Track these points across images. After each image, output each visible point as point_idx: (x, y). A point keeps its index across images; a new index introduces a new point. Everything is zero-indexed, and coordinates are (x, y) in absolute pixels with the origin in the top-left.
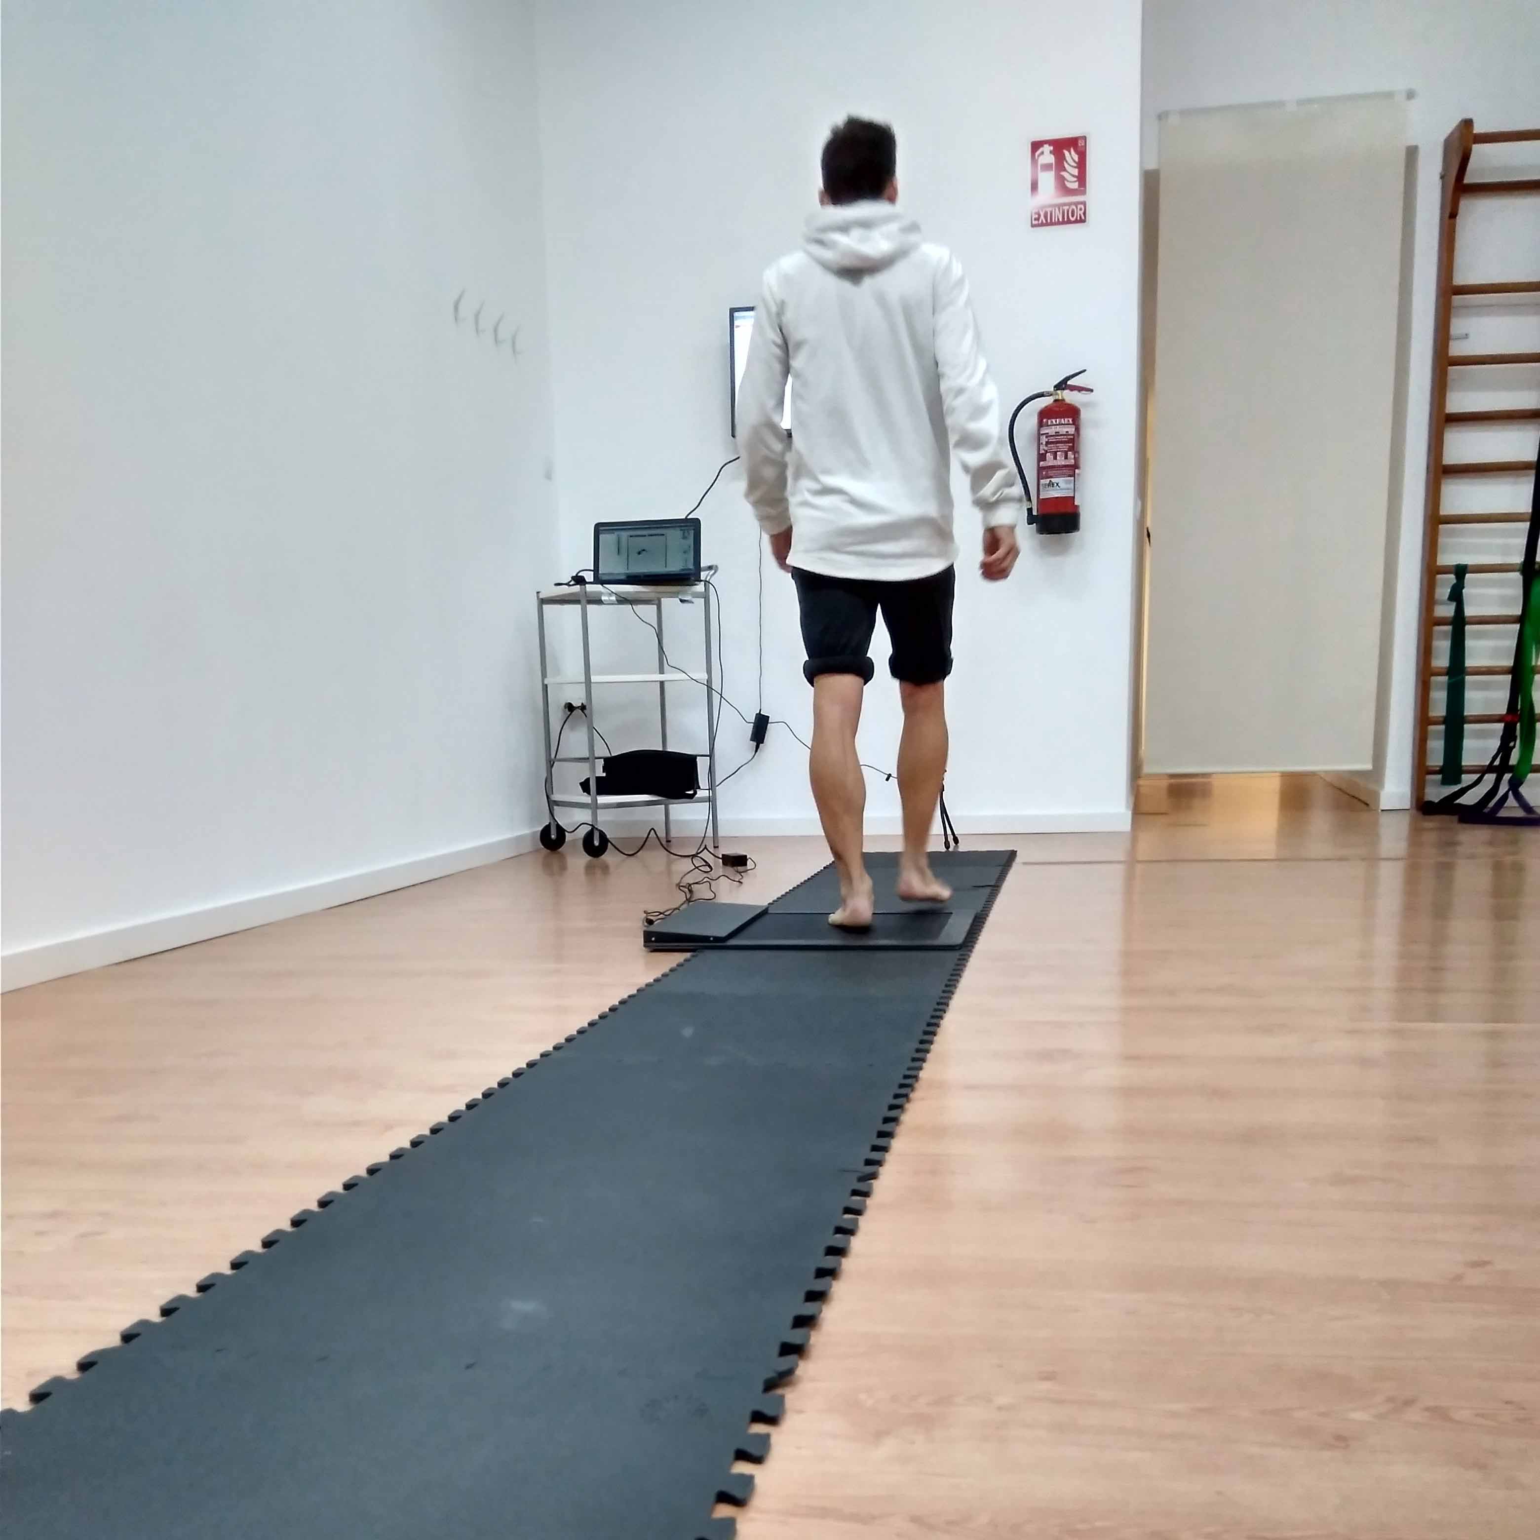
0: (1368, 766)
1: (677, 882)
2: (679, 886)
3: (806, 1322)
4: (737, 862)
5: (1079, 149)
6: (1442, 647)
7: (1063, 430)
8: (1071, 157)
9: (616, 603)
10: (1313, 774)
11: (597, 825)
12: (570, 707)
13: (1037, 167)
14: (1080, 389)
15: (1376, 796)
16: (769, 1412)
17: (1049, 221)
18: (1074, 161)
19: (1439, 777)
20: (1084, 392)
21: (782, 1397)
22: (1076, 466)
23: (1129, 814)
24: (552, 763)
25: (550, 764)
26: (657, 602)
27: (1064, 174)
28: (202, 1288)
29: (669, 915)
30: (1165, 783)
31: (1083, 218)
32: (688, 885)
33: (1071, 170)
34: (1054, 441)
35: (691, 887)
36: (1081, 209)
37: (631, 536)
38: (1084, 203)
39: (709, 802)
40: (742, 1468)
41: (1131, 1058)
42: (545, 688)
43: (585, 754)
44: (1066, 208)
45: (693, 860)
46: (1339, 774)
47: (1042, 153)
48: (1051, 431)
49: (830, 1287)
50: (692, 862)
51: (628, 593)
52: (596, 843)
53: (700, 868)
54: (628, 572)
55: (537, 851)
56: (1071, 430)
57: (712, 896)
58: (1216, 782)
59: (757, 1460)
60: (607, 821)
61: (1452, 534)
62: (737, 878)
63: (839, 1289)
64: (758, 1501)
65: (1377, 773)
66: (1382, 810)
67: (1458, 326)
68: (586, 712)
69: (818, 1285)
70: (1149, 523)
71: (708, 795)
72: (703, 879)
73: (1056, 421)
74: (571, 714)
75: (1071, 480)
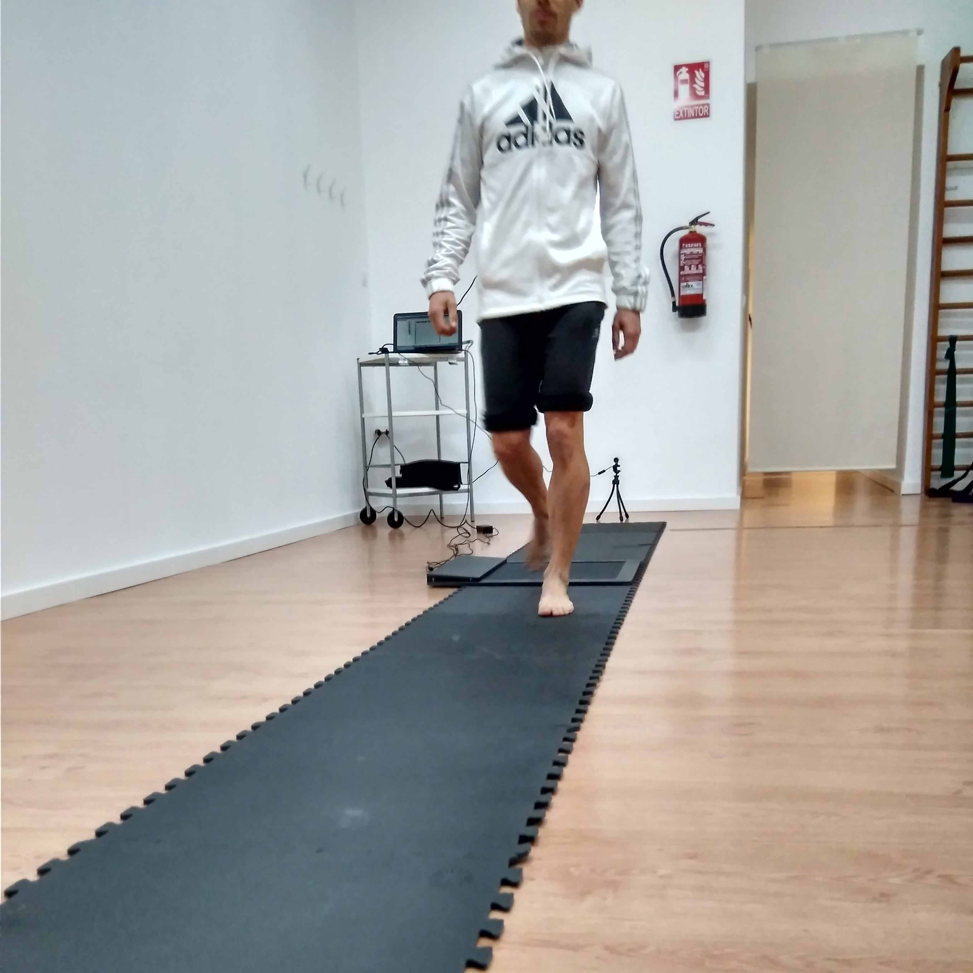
0: (893, 466)
1: (448, 543)
2: (449, 546)
3: (536, 822)
4: (486, 531)
5: (705, 70)
6: (941, 389)
7: (695, 251)
8: (700, 75)
9: (408, 365)
10: (856, 472)
11: (396, 507)
12: (379, 433)
13: (678, 80)
14: (706, 224)
15: (899, 485)
16: (512, 879)
17: (685, 116)
18: (702, 77)
19: (939, 473)
20: (709, 226)
21: (521, 870)
22: (704, 274)
23: (739, 498)
24: (367, 468)
25: (366, 468)
26: (434, 364)
27: (695, 86)
28: (147, 802)
29: (443, 564)
30: (761, 478)
31: (708, 114)
32: (455, 545)
33: (699, 84)
34: (690, 258)
35: (457, 547)
36: (706, 108)
37: (418, 322)
38: (708, 105)
39: (468, 492)
40: (496, 915)
41: (742, 653)
42: (363, 420)
43: (388, 462)
44: (696, 108)
45: (458, 530)
46: (874, 472)
47: (681, 73)
48: (687, 251)
49: (551, 799)
50: (458, 531)
51: (415, 358)
52: (396, 519)
53: (463, 535)
54: (415, 345)
55: (358, 524)
56: (701, 251)
57: (471, 552)
58: (794, 478)
59: (505, 909)
60: (402, 505)
61: (948, 316)
62: (487, 540)
63: (556, 800)
64: (506, 937)
65: (899, 471)
66: (903, 495)
67: (950, 181)
68: (388, 435)
69: (543, 798)
70: (751, 311)
71: (467, 488)
72: (465, 541)
73: (691, 245)
74: (379, 437)
75: (700, 283)
